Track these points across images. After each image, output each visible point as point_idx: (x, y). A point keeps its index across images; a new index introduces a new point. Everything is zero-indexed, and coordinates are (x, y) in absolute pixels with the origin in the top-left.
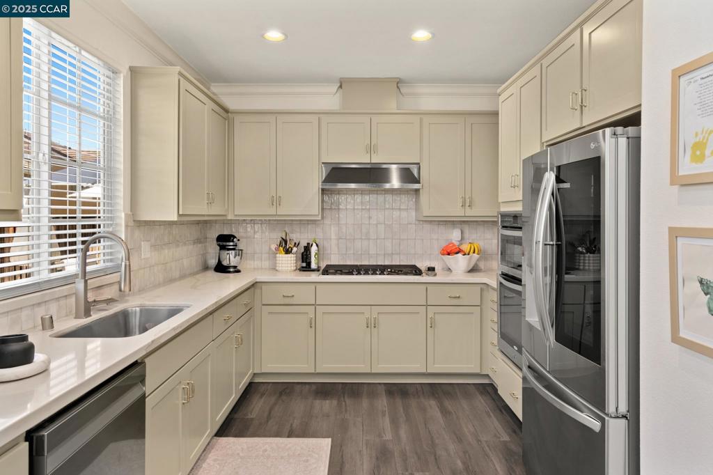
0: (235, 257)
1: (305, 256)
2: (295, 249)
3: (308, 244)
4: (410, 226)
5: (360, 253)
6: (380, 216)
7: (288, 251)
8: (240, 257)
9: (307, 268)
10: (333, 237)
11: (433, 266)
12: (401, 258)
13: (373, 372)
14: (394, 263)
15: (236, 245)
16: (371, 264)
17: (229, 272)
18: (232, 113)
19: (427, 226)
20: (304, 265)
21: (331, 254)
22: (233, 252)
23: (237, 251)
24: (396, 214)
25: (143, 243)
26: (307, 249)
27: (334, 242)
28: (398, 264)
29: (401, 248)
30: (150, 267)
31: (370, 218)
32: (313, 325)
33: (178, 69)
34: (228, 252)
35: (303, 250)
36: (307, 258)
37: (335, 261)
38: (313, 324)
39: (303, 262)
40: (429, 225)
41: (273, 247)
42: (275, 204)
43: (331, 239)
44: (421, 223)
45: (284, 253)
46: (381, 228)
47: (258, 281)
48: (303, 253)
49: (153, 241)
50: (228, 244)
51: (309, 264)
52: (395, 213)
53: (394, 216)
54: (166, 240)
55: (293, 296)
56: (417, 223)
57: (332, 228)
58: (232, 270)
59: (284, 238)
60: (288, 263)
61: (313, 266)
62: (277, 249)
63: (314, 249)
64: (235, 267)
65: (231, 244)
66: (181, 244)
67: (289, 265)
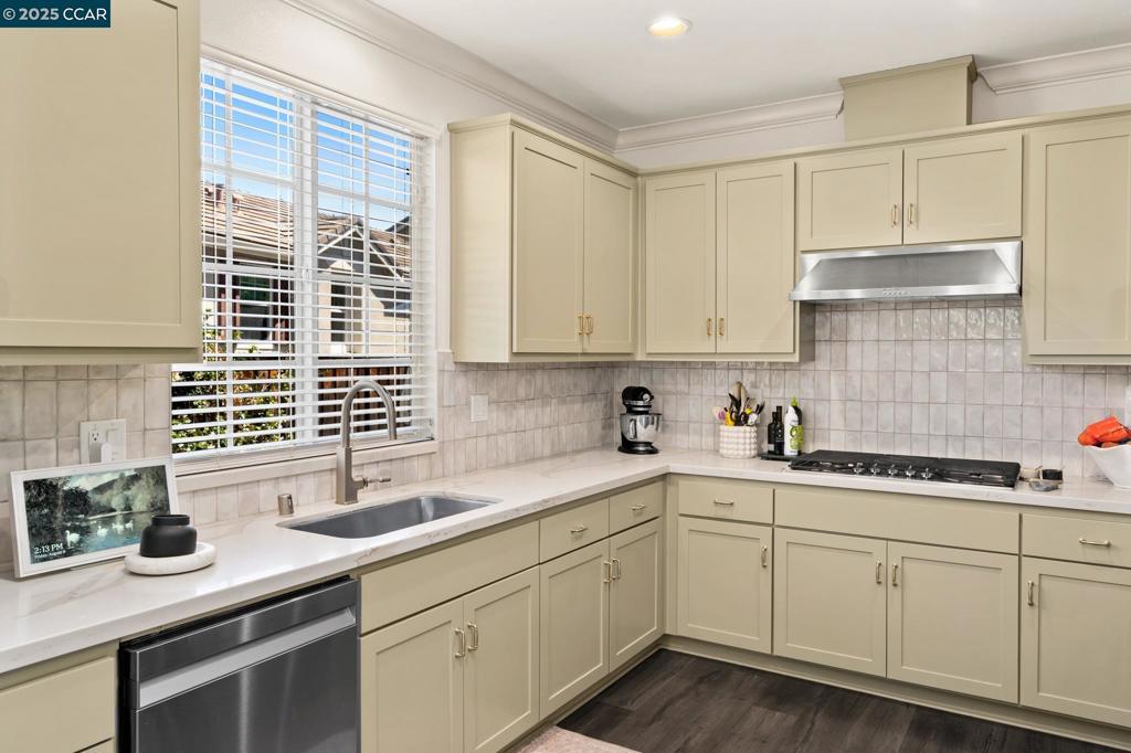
0: (646, 427)
1: (775, 431)
2: (753, 418)
3: (779, 408)
4: (1007, 377)
5: (891, 430)
6: (937, 355)
7: (740, 420)
8: (655, 426)
9: (777, 454)
10: (834, 395)
11: (1058, 469)
12: (986, 446)
13: (890, 676)
14: (968, 456)
15: (650, 406)
16: (914, 454)
17: (637, 452)
18: (642, 175)
19: (1053, 380)
20: (772, 447)
21: (829, 429)
22: (643, 417)
23: (650, 417)
24: (974, 351)
25: (472, 398)
26: (778, 416)
27: (836, 407)
28: (979, 458)
29: (987, 423)
30: (488, 436)
31: (913, 359)
32: (769, 563)
33: (508, 116)
34: (634, 417)
35: (769, 420)
36: (776, 436)
37: (837, 443)
38: (768, 561)
39: (769, 442)
40: (1058, 376)
41: (717, 411)
42: (713, 333)
43: (829, 400)
44: (1038, 369)
45: (731, 422)
46: (940, 380)
47: (671, 471)
48: (770, 425)
49: (494, 395)
50: (634, 403)
51: (780, 447)
52: (970, 347)
53: (969, 355)
54: (522, 393)
55: (732, 504)
56: (1027, 370)
57: (832, 379)
58: (641, 449)
59: (736, 396)
60: (740, 441)
61: (789, 450)
62: (722, 416)
63: (790, 418)
64: (648, 444)
65: (641, 403)
66: (554, 401)
67: (741, 447)
